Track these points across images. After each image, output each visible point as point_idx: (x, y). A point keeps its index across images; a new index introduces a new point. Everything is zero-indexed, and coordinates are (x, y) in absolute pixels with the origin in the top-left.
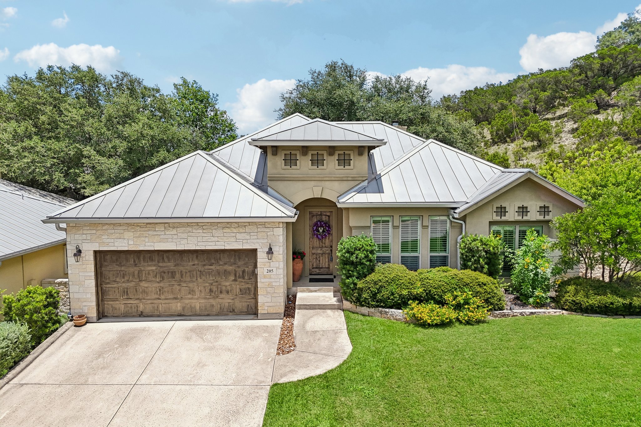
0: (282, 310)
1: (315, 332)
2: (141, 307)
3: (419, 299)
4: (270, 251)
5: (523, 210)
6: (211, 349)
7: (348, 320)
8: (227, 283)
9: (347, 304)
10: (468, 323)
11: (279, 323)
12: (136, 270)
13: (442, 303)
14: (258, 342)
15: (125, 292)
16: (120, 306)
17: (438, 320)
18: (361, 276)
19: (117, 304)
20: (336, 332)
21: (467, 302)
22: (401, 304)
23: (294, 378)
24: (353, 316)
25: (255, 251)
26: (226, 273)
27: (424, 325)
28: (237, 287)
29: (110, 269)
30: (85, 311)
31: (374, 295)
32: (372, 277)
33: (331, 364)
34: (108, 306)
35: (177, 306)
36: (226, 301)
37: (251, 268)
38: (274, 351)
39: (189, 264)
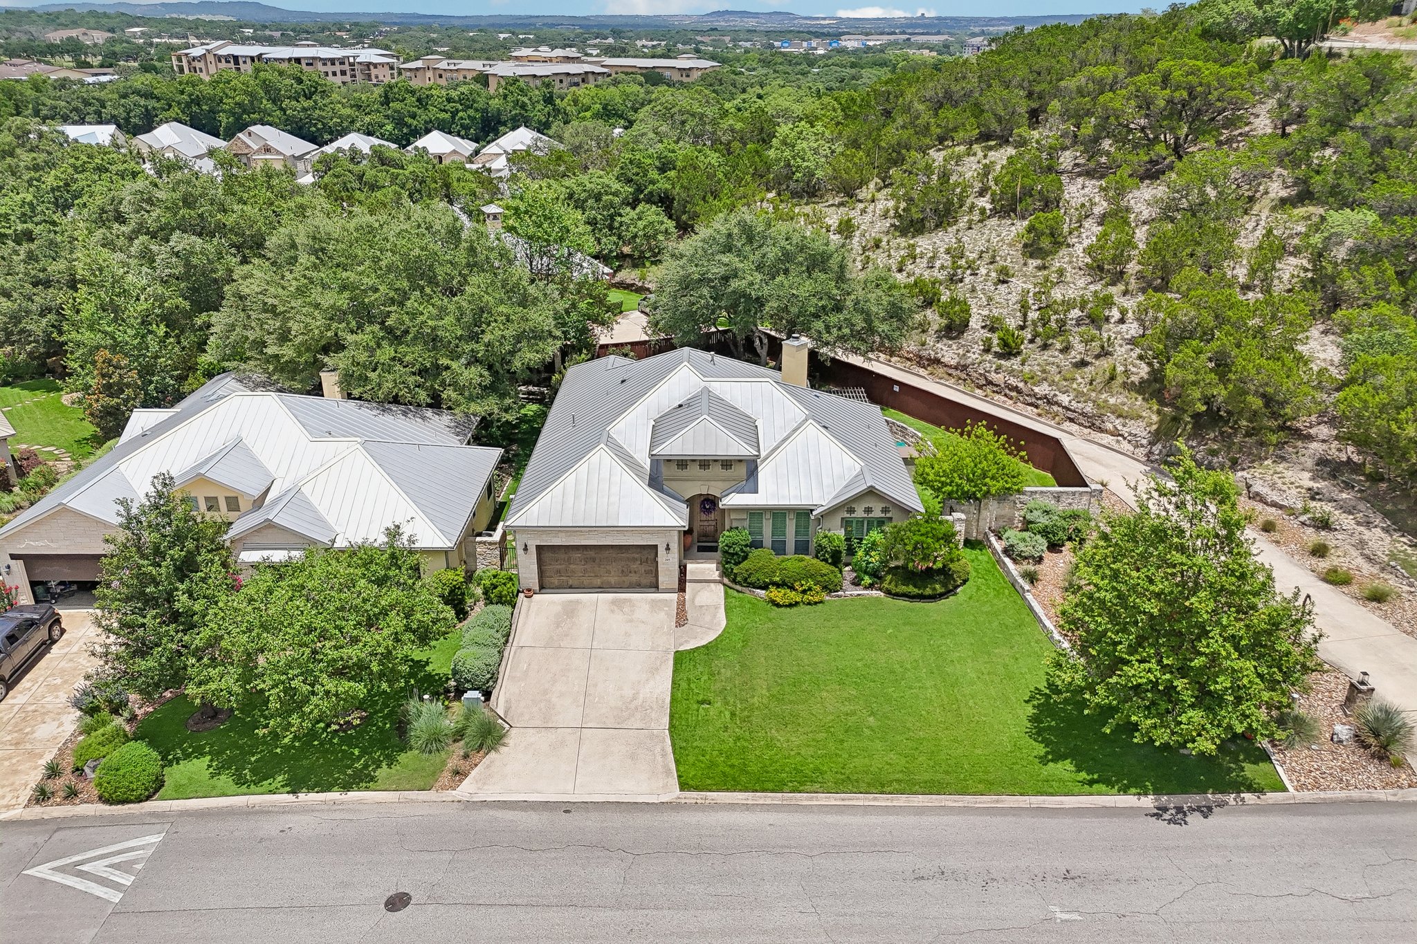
0: (676, 586)
1: (701, 607)
2: (570, 583)
3: (777, 585)
4: (668, 548)
5: (868, 510)
6: (631, 621)
7: (727, 595)
8: (634, 566)
9: (726, 580)
10: (809, 604)
11: (675, 595)
12: (566, 557)
13: (792, 588)
14: (662, 615)
15: (559, 572)
16: (555, 581)
17: (787, 602)
18: (737, 564)
19: (552, 580)
20: (717, 608)
21: (810, 589)
22: (765, 587)
23: (688, 647)
24: (730, 591)
25: (656, 546)
26: (635, 560)
27: (778, 605)
28: (642, 569)
29: (547, 556)
30: (531, 586)
31: (745, 580)
32: (745, 565)
33: (711, 637)
34: (546, 580)
35: (598, 582)
36: (634, 578)
37: (653, 556)
38: (673, 624)
39: (606, 553)
